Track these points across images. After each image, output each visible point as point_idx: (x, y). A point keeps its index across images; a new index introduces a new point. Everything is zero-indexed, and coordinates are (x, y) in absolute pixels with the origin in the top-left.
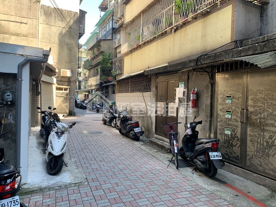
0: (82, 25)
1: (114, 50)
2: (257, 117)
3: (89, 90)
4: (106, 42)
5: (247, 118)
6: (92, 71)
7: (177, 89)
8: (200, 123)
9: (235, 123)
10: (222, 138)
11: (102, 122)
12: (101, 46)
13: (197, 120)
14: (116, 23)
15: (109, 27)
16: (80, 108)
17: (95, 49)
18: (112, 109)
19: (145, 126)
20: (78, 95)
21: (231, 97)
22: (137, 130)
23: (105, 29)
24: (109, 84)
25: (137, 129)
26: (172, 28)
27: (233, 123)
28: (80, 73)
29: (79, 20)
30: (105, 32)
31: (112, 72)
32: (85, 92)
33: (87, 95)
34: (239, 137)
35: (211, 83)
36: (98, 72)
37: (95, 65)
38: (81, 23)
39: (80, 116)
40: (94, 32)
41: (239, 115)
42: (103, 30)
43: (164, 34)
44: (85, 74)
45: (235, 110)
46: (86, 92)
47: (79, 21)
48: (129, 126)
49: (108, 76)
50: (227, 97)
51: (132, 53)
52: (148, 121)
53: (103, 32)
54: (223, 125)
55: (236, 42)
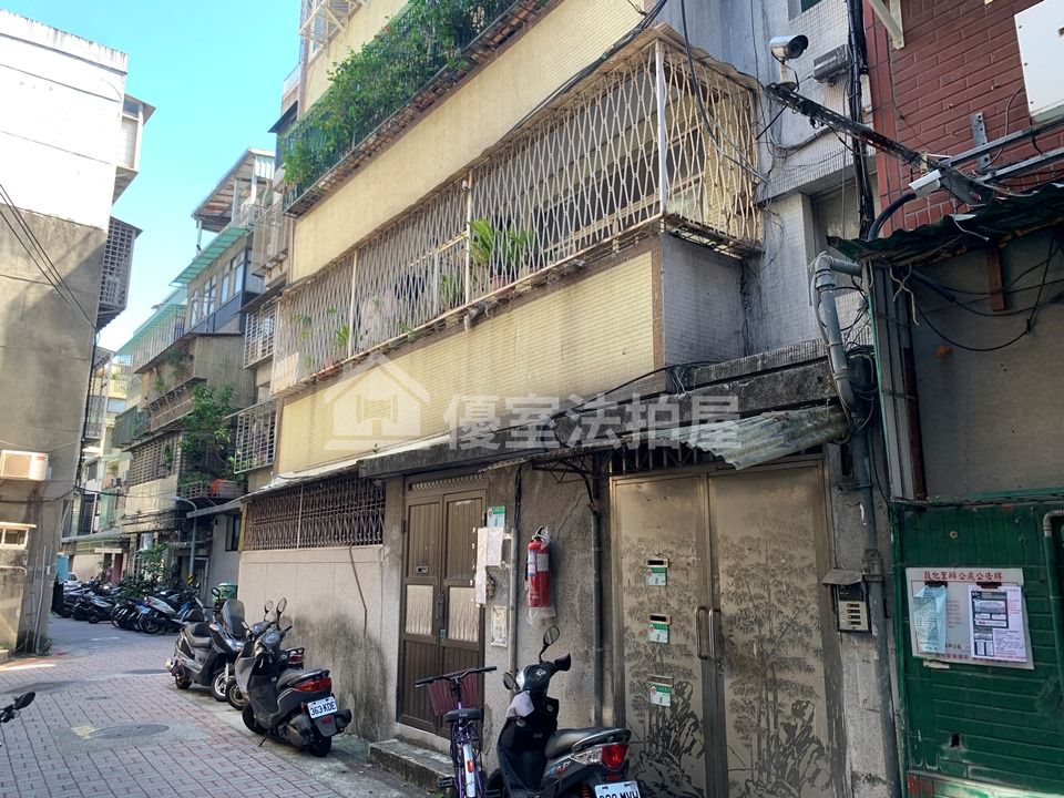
0: (117, 275)
1: (244, 378)
2: (750, 637)
3: (127, 536)
4: (215, 342)
5: (721, 640)
6: (148, 455)
7: (482, 532)
8: (564, 664)
9: (682, 662)
10: (642, 722)
11: (172, 679)
12: (192, 357)
13: (551, 656)
14: (261, 277)
15: (232, 286)
16: (78, 619)
17: (168, 370)
18: (221, 621)
19: (358, 688)
20: (72, 557)
21: (661, 563)
22: (319, 708)
23: (213, 294)
24: (217, 509)
25: (321, 703)
26: (461, 312)
27: (674, 662)
28: (94, 464)
29: (107, 257)
30: (212, 306)
31: (231, 459)
32: (107, 544)
33: (113, 558)
34: (700, 717)
35: (595, 513)
36: (170, 460)
37: (161, 433)
38: (113, 269)
39: (73, 656)
40: (167, 305)
41: (693, 629)
42: (206, 300)
43: (435, 331)
44: (115, 468)
45: (678, 612)
46: (113, 544)
47: (106, 262)
48: (288, 691)
49: (216, 476)
50: (651, 562)
51: (314, 391)
52: (368, 667)
53: (206, 305)
54: (645, 669)
55: (670, 370)
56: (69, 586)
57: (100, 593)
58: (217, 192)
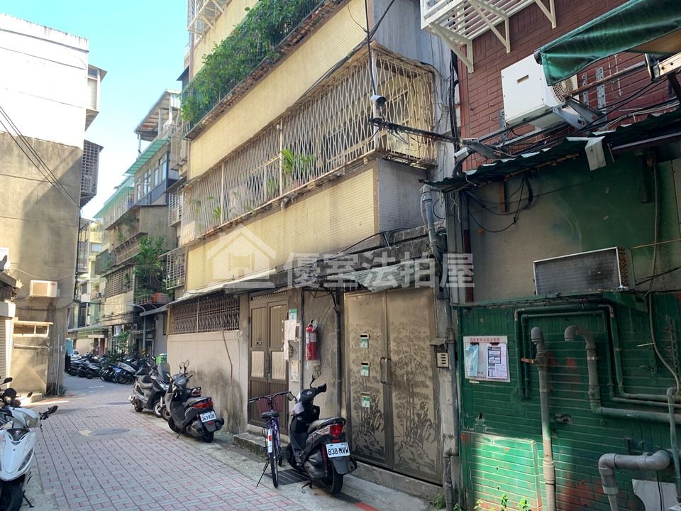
1: (170, 232)
2: (403, 371)
3: (107, 328)
4: (151, 210)
5: (391, 374)
6: (116, 279)
7: (286, 323)
8: (323, 389)
9: (375, 385)
10: (358, 416)
11: (133, 407)
12: (138, 220)
13: (316, 385)
14: (177, 170)
15: (160, 176)
16: (80, 376)
17: (125, 228)
18: (157, 374)
19: (229, 408)
20: (75, 341)
21: (366, 336)
22: (206, 417)
23: (150, 181)
24: (157, 310)
25: (208, 414)
26: (279, 200)
27: (371, 385)
28: (85, 285)
30: (149, 187)
31: (164, 280)
32: (95, 333)
33: (99, 341)
34: (382, 412)
35: (337, 312)
36: (129, 282)
37: (123, 266)
38: (88, 171)
39: (78, 397)
40: (124, 186)
41: (378, 369)
42: (145, 184)
43: (266, 210)
44: (97, 287)
45: (373, 360)
46: (98, 332)
47: (83, 167)
48: (190, 409)
49: (156, 291)
50: (362, 336)
51: (204, 243)
52: (234, 395)
53: (145, 187)
54: (359, 389)
55: (382, 234)
56: (75, 358)
57: (93, 361)
58: (148, 117)
